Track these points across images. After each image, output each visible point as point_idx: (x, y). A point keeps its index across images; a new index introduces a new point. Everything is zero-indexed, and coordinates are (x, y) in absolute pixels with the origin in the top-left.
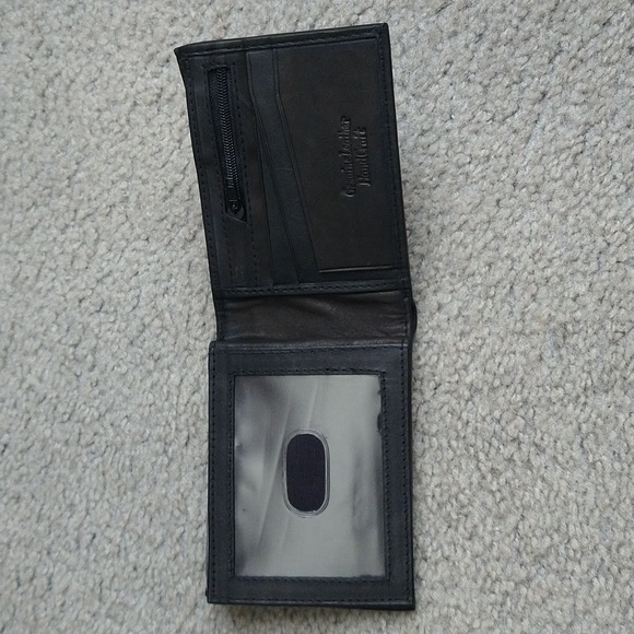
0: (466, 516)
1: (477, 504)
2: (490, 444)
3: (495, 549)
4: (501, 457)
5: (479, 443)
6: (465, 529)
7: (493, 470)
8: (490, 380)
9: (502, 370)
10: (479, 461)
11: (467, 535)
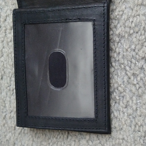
0: (123, 97)
1: (127, 91)
2: (131, 62)
3: (138, 111)
4: (137, 67)
5: (126, 62)
6: (123, 103)
7: (134, 74)
8: (128, 31)
9: (133, 25)
10: (126, 71)
11: (124, 106)
